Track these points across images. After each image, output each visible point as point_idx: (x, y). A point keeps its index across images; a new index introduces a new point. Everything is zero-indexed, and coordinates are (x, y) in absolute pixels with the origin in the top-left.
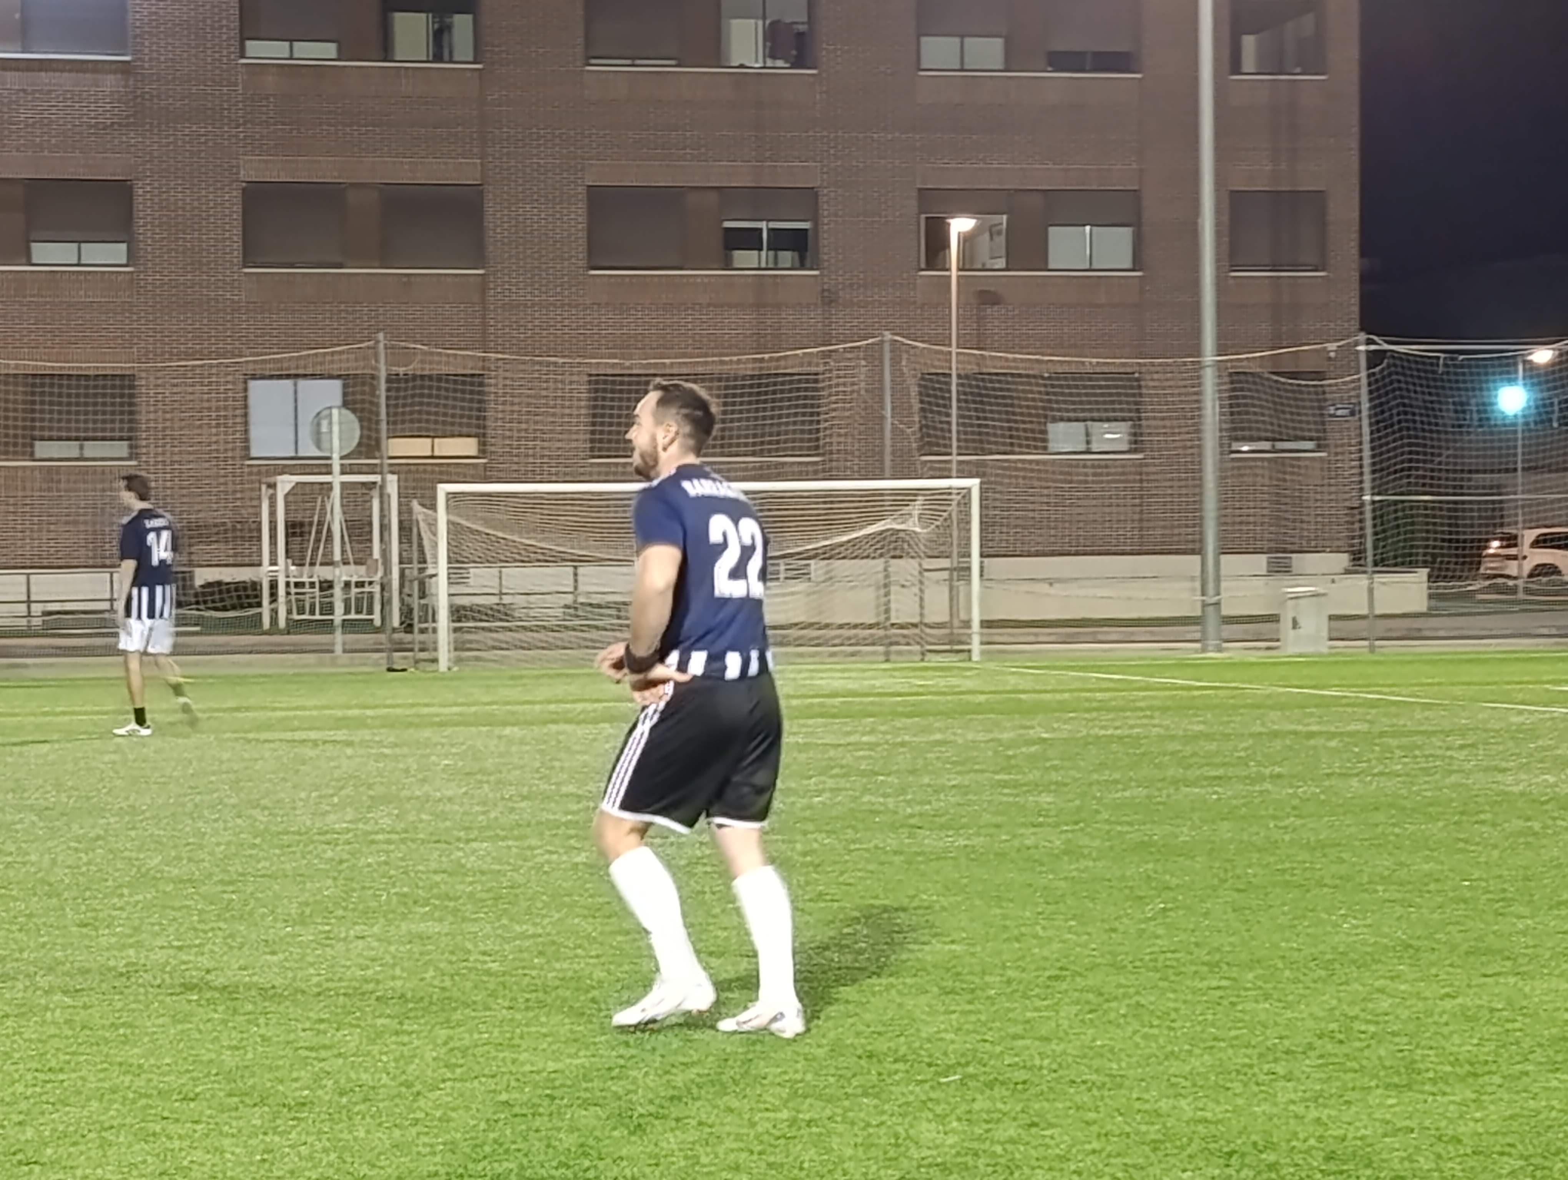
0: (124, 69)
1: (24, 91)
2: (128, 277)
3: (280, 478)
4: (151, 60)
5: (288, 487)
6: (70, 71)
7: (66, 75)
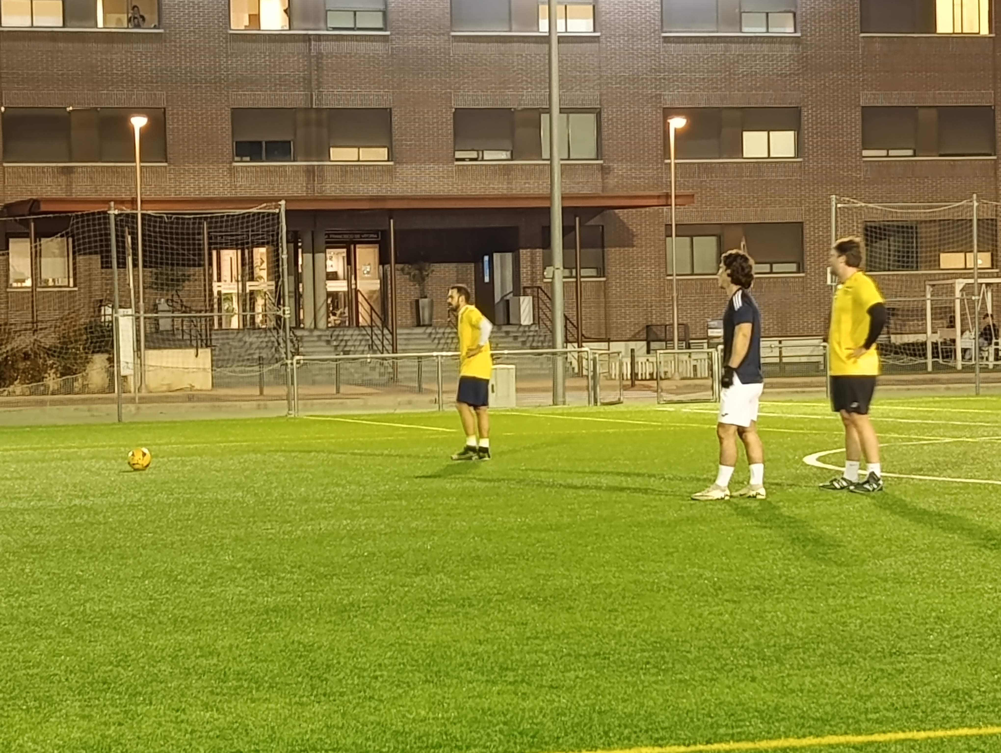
0: (796, 41)
1: (742, 55)
2: (799, 164)
3: (957, 281)
4: (811, 35)
5: (961, 286)
6: (767, 43)
7: (764, 45)
